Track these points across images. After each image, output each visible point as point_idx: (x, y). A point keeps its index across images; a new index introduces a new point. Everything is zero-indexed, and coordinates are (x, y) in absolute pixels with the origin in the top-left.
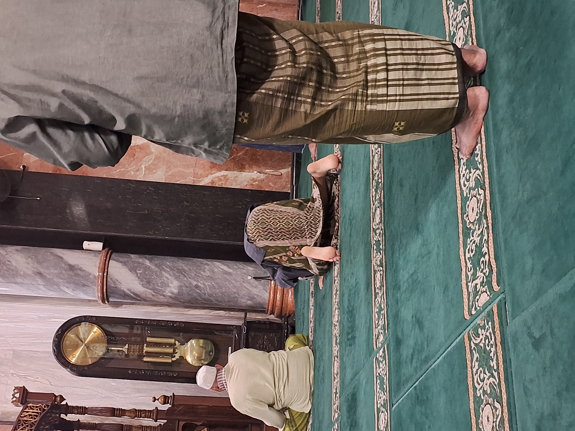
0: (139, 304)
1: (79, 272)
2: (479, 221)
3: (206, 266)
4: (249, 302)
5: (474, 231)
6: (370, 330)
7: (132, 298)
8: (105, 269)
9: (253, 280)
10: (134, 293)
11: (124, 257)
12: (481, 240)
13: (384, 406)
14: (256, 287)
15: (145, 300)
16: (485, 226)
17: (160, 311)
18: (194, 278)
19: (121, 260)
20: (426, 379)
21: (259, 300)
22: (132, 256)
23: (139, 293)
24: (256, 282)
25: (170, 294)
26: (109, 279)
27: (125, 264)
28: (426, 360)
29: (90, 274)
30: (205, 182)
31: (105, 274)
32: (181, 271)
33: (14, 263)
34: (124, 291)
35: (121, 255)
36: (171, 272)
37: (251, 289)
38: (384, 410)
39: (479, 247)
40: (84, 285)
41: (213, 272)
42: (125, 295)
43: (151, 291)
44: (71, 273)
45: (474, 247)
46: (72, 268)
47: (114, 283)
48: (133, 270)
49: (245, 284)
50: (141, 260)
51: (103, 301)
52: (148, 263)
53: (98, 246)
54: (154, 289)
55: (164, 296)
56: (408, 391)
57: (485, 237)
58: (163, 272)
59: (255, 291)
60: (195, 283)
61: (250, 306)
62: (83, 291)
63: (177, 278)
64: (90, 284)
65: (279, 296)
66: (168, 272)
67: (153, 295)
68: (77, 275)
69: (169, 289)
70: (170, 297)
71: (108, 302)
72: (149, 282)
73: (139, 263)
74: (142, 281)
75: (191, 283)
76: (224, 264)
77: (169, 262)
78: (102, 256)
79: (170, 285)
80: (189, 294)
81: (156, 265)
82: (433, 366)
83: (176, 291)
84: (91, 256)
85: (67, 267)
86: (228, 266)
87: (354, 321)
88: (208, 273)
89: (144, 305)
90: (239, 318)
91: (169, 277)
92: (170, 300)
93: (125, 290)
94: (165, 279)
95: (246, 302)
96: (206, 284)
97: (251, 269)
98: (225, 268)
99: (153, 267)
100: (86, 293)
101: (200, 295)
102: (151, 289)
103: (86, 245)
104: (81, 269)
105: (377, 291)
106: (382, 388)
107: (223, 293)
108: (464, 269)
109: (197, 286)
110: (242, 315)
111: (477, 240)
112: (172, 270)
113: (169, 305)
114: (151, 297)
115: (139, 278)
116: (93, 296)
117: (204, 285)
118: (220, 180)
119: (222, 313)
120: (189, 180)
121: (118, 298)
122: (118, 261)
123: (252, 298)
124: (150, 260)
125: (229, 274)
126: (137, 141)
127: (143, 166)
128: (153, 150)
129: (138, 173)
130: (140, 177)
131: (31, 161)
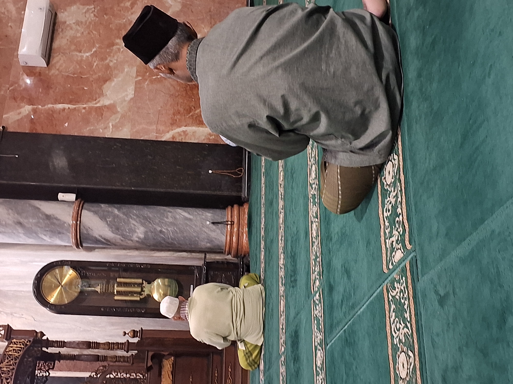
0: (110, 248)
1: (55, 221)
2: (394, 184)
3: (169, 213)
4: (208, 245)
5: (390, 192)
6: (308, 275)
7: (102, 243)
8: (78, 217)
9: (211, 225)
10: (105, 239)
11: (95, 207)
12: (396, 201)
13: (320, 344)
14: (214, 231)
15: (115, 245)
16: (399, 189)
17: (129, 254)
18: (158, 225)
19: (93, 209)
20: (353, 324)
21: (217, 242)
22: (102, 205)
23: (109, 239)
24: (214, 227)
25: (137, 239)
26: (81, 227)
27: (95, 213)
28: (353, 307)
29: (65, 223)
30: (167, 137)
31: (78, 222)
32: (147, 218)
34: (95, 238)
35: (93, 205)
36: (138, 220)
37: (210, 233)
38: (320, 348)
39: (395, 208)
40: (60, 233)
41: (175, 218)
42: (97, 241)
43: (119, 237)
44: (47, 221)
45: (390, 207)
46: (48, 217)
47: (87, 230)
48: (103, 218)
49: (204, 229)
50: (110, 209)
51: (77, 247)
52: (116, 211)
53: (72, 197)
54: (123, 235)
55: (132, 241)
56: (339, 333)
57: (399, 199)
58: (130, 220)
59: (213, 235)
60: (159, 229)
61: (210, 248)
62: (59, 237)
63: (143, 224)
64: (65, 232)
65: (234, 239)
66: (134, 219)
67: (122, 240)
68: (53, 224)
69: (136, 234)
70: (137, 241)
71: (82, 246)
72: (118, 229)
73: (108, 212)
74: (112, 228)
75: (155, 229)
76: (185, 212)
77: (136, 210)
78: (75, 206)
79: (137, 231)
80: (154, 239)
81: (124, 214)
82: (359, 312)
83: (142, 236)
84: (65, 206)
85: (44, 217)
86: (189, 213)
87: (296, 265)
88: (170, 220)
89: (114, 249)
90: (200, 259)
91: (136, 224)
92: (137, 244)
93: (97, 236)
94: (132, 226)
95: (205, 244)
96: (169, 229)
97: (209, 215)
98: (186, 215)
99: (122, 215)
100: (62, 240)
101: (164, 239)
102: (119, 235)
103: (61, 196)
104: (57, 219)
105: (314, 240)
106: (318, 328)
107: (184, 237)
108: (382, 227)
109: (161, 231)
110: (203, 256)
111: (393, 201)
112: (138, 217)
113: (137, 249)
114: (120, 241)
115: (108, 225)
116: (68, 242)
117: (167, 230)
118: (180, 135)
119: (184, 254)
120: (152, 137)
121: (90, 244)
122: (89, 210)
123: (211, 241)
124: (119, 209)
125: (190, 220)
126: (105, 102)
127: (110, 124)
128: (119, 109)
129: (106, 131)
130: (108, 135)
131: (10, 122)
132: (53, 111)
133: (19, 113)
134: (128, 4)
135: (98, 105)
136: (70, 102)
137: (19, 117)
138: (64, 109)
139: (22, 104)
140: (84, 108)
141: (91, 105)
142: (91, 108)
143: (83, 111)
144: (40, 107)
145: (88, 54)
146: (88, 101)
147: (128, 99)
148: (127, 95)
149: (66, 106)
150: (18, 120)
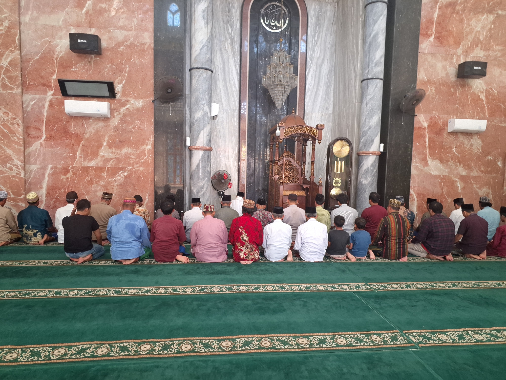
1: (371, 144)
8: (373, 154)
10: (362, 166)
15: (359, 171)
18: (369, 190)
19: (376, 160)
22: (378, 164)
23: (362, 168)
25: (362, 181)
26: (368, 156)
27: (374, 161)
29: (370, 148)
30: (412, 191)
31: (370, 154)
32: (372, 184)
33: (374, 117)
35: (378, 160)
40: (365, 146)
42: (361, 163)
43: (363, 172)
44: (370, 140)
46: (373, 140)
47: (366, 158)
48: (372, 165)
50: (376, 168)
51: (359, 154)
52: (375, 171)
53: (382, 150)
54: (363, 174)
55: (361, 178)
58: (371, 177)
60: (367, 190)
62: (363, 146)
63: (369, 183)
64: (366, 148)
66: (371, 179)
68: (369, 143)
69: (364, 180)
70: (360, 181)
71: (359, 156)
72: (367, 172)
74: (367, 169)
77: (376, 179)
78: (377, 152)
79: (366, 180)
80: (362, 188)
81: (374, 174)
83: (363, 183)
84: (377, 147)
85: (373, 138)
91: (369, 180)
92: (358, 181)
93: (363, 163)
94: (368, 178)
99: (373, 173)
101: (361, 192)
103: (382, 145)
104: (372, 144)
107: (362, 201)
109: (365, 191)
112: (372, 181)
114: (361, 173)
115: (369, 168)
116: (360, 150)
118: (412, 198)
120: (412, 184)
121: (360, 160)
122: (376, 158)
124: (376, 172)
126: (430, 161)
127: (418, 165)
128: (426, 168)
129: (415, 163)
130: (413, 164)
131: (419, 118)
132: (425, 137)
133: (423, 121)
134: (482, 169)
135: (428, 158)
136: (429, 145)
137: (421, 121)
138: (425, 142)
139: (428, 122)
140: (426, 152)
141: (428, 155)
142: (426, 155)
143: (425, 151)
144: (427, 131)
145: (455, 151)
146: (430, 153)
147: (431, 172)
148: (433, 171)
149: (427, 143)
150: (420, 121)
